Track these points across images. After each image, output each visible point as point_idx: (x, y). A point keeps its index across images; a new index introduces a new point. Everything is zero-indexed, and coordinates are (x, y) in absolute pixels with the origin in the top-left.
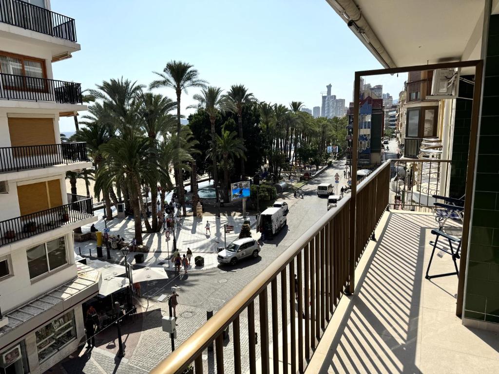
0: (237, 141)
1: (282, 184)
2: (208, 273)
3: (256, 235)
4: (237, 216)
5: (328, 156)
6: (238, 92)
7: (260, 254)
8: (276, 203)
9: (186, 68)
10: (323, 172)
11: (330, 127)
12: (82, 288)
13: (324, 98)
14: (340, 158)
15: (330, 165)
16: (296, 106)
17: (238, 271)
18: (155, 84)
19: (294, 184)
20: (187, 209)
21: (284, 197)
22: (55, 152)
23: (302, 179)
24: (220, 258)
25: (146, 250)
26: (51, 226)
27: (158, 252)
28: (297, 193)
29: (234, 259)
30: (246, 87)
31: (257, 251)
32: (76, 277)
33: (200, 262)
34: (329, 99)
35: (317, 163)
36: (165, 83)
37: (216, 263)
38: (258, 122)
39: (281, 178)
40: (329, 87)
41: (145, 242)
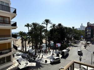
0: (59, 35)
1: (69, 44)
2: (48, 65)
3: (61, 56)
4: (58, 51)
5: (81, 38)
6: (60, 25)
7: (60, 61)
8: (67, 48)
9: (48, 20)
10: (79, 41)
11: (81, 32)
12: (14, 67)
13: (81, 26)
14: (84, 39)
15: (81, 40)
16: (73, 28)
17: (54, 65)
18: (42, 23)
19: (72, 44)
20: (48, 48)
21: (69, 47)
22: (10, 37)
23: (74, 43)
24: (50, 61)
25: (36, 57)
26: (7, 53)
27: (39, 57)
28: (73, 46)
29: (54, 62)
30: (61, 24)
31: (60, 60)
32: (12, 65)
33: (46, 61)
34: (82, 26)
35: (78, 40)
36: (44, 23)
37: (50, 62)
38: (64, 30)
39: (69, 42)
40: (82, 24)
41: (37, 55)
